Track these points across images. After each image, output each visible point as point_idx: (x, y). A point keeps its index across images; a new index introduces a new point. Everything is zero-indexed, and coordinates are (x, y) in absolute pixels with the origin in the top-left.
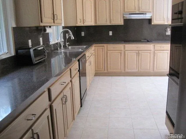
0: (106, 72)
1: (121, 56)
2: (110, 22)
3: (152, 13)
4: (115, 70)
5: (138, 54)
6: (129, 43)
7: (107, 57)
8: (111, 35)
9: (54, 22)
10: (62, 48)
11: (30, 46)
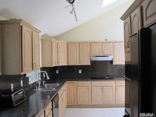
0: (76, 104)
1: (88, 91)
2: (80, 63)
3: (113, 56)
4: (83, 103)
5: (102, 90)
6: (95, 81)
7: (77, 92)
8: (81, 73)
9: (33, 69)
10: (40, 86)
11: (12, 90)
